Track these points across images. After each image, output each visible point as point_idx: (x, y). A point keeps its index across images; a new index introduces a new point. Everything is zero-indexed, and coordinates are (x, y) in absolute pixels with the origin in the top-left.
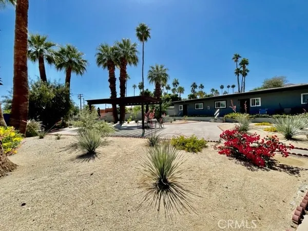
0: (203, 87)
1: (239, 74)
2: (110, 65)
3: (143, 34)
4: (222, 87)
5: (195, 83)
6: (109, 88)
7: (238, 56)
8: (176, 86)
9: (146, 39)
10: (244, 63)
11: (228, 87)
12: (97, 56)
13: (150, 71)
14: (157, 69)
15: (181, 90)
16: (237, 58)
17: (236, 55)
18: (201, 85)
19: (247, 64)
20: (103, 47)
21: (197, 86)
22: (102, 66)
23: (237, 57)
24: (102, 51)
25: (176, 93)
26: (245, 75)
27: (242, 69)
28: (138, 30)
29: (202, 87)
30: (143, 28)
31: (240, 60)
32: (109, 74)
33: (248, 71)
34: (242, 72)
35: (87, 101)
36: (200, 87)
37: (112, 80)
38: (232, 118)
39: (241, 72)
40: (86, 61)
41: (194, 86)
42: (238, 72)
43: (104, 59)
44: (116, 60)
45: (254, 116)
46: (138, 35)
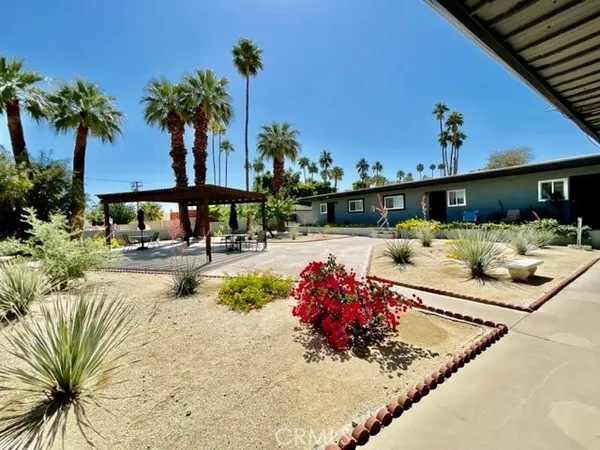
0: (381, 167)
1: (447, 142)
2: (174, 123)
3: (247, 60)
4: (420, 168)
5: (363, 161)
6: (173, 170)
7: (444, 107)
8: (327, 165)
9: (253, 71)
10: (455, 121)
11: (433, 167)
12: (147, 104)
13: (261, 135)
14: (276, 131)
15: (338, 173)
16: (442, 112)
17: (439, 106)
18: (378, 164)
19: (460, 123)
20: (157, 85)
21: (367, 166)
22: (157, 123)
23: (442, 109)
24: (156, 93)
25: (328, 180)
26: (458, 144)
27: (451, 133)
28: (236, 53)
29: (378, 167)
30: (246, 48)
31: (447, 115)
32: (171, 141)
33: (464, 137)
34: (453, 139)
35: (100, 196)
36: (374, 168)
37: (178, 153)
38: (409, 229)
39: (450, 138)
40: (119, 114)
41: (363, 166)
42: (444, 139)
43: (159, 109)
44: (185, 111)
45: (450, 225)
46: (238, 62)
